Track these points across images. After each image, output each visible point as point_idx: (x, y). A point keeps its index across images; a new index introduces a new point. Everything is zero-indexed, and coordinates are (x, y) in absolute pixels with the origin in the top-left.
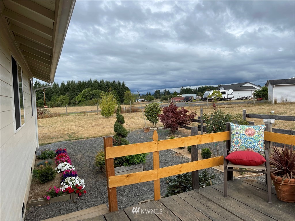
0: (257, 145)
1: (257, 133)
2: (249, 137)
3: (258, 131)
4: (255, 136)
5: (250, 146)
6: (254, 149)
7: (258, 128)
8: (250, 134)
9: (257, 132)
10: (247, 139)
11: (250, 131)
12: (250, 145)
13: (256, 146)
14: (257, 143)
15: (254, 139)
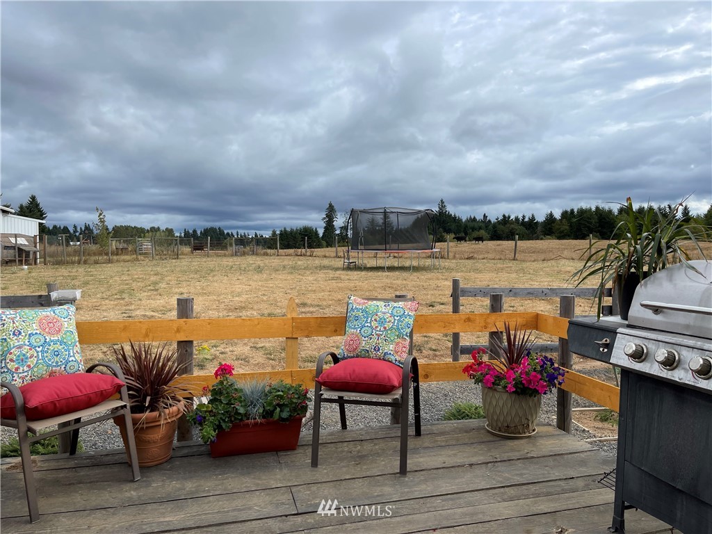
0: (74, 356)
1: (66, 326)
2: (52, 339)
3: (66, 319)
4: (65, 334)
5: (57, 362)
6: (68, 368)
7: (66, 313)
8: (52, 330)
9: (66, 323)
10: (50, 345)
11: (50, 323)
12: (57, 359)
13: (71, 359)
14: (71, 351)
15: (65, 341)
